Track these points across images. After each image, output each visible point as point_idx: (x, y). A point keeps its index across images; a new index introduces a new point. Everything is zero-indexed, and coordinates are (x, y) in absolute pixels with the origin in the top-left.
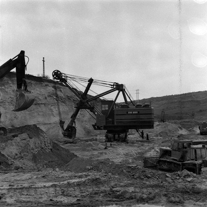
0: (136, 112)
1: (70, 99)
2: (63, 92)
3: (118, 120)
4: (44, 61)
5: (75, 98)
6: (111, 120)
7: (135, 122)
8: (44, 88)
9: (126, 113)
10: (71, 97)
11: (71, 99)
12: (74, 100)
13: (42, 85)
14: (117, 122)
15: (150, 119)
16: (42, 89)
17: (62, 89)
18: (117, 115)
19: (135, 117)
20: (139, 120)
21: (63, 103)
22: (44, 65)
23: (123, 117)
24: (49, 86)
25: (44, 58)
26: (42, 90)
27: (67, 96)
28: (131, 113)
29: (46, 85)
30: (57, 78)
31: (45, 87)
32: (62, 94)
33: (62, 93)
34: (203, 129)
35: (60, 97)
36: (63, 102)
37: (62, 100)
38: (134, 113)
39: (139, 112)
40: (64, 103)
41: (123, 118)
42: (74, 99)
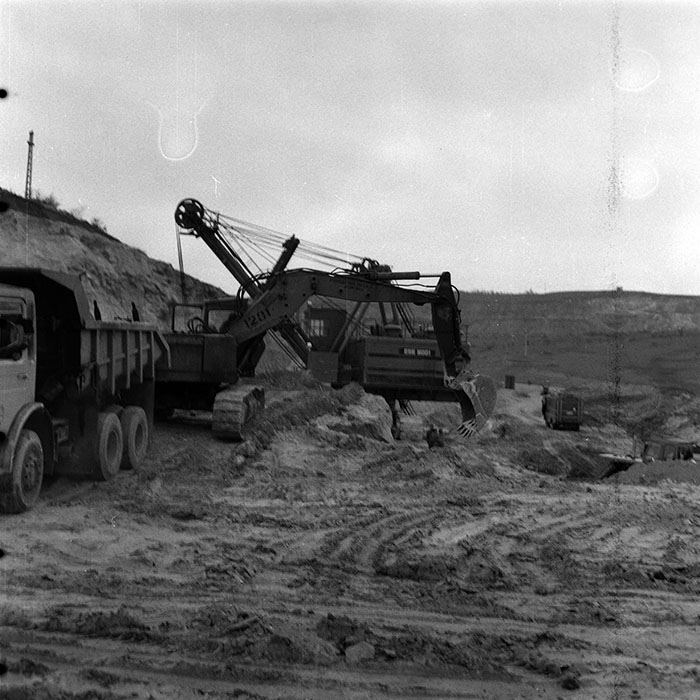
0: (427, 353)
1: (136, 287)
2: (113, 259)
3: (375, 369)
4: (31, 144)
5: (150, 284)
6: (348, 367)
7: (419, 380)
8: (55, 241)
9: (396, 352)
10: (139, 279)
11: (138, 284)
12: (147, 291)
13: (51, 230)
14: (370, 376)
16: (49, 244)
17: (109, 250)
18: (372, 355)
19: (420, 365)
20: (431, 375)
21: (112, 298)
22: (30, 158)
23: (389, 363)
24: (72, 236)
25: (31, 134)
26: (50, 246)
27: (127, 274)
28: (413, 352)
29: (62, 232)
31: (58, 237)
32: (110, 266)
33: (111, 262)
34: (564, 414)
35: (106, 274)
36: (114, 294)
37: (110, 285)
38: (419, 353)
39: (433, 352)
40: (116, 298)
41: (390, 366)
42: (147, 286)
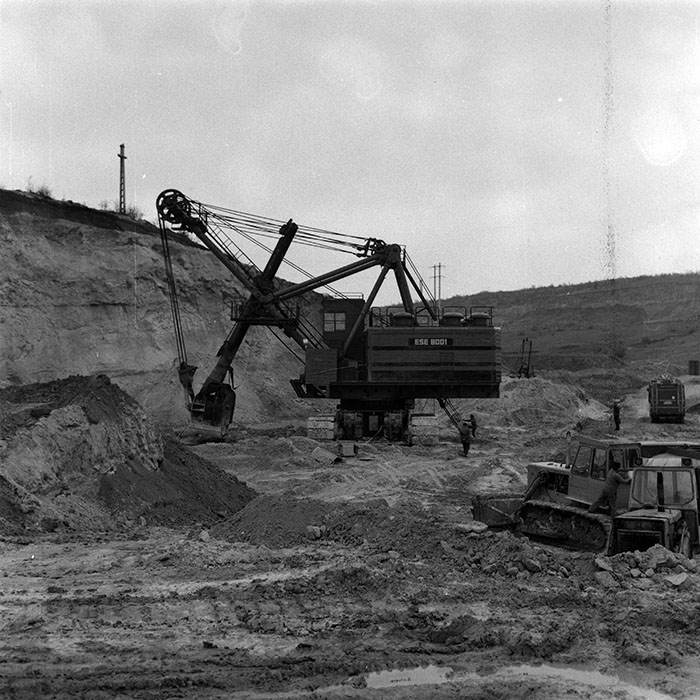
0: (443, 342)
1: (213, 292)
2: (187, 265)
3: (380, 364)
4: (122, 157)
5: (229, 288)
6: (354, 364)
7: (435, 375)
8: (123, 251)
9: (407, 344)
10: (216, 283)
11: (214, 289)
12: (225, 295)
13: (118, 240)
14: (375, 372)
15: (489, 364)
16: (116, 254)
17: (184, 257)
18: (376, 348)
19: (435, 356)
20: (449, 368)
21: (188, 305)
22: (122, 171)
23: (398, 357)
24: (142, 245)
25: (122, 147)
26: (117, 257)
27: (202, 280)
28: (426, 342)
29: (130, 242)
30: (172, 216)
31: (126, 246)
32: (186, 273)
33: (186, 269)
34: (661, 404)
35: (178, 281)
36: (190, 301)
37: (185, 292)
38: (433, 342)
39: (450, 341)
40: (192, 304)
41: (399, 360)
42: (224, 290)
